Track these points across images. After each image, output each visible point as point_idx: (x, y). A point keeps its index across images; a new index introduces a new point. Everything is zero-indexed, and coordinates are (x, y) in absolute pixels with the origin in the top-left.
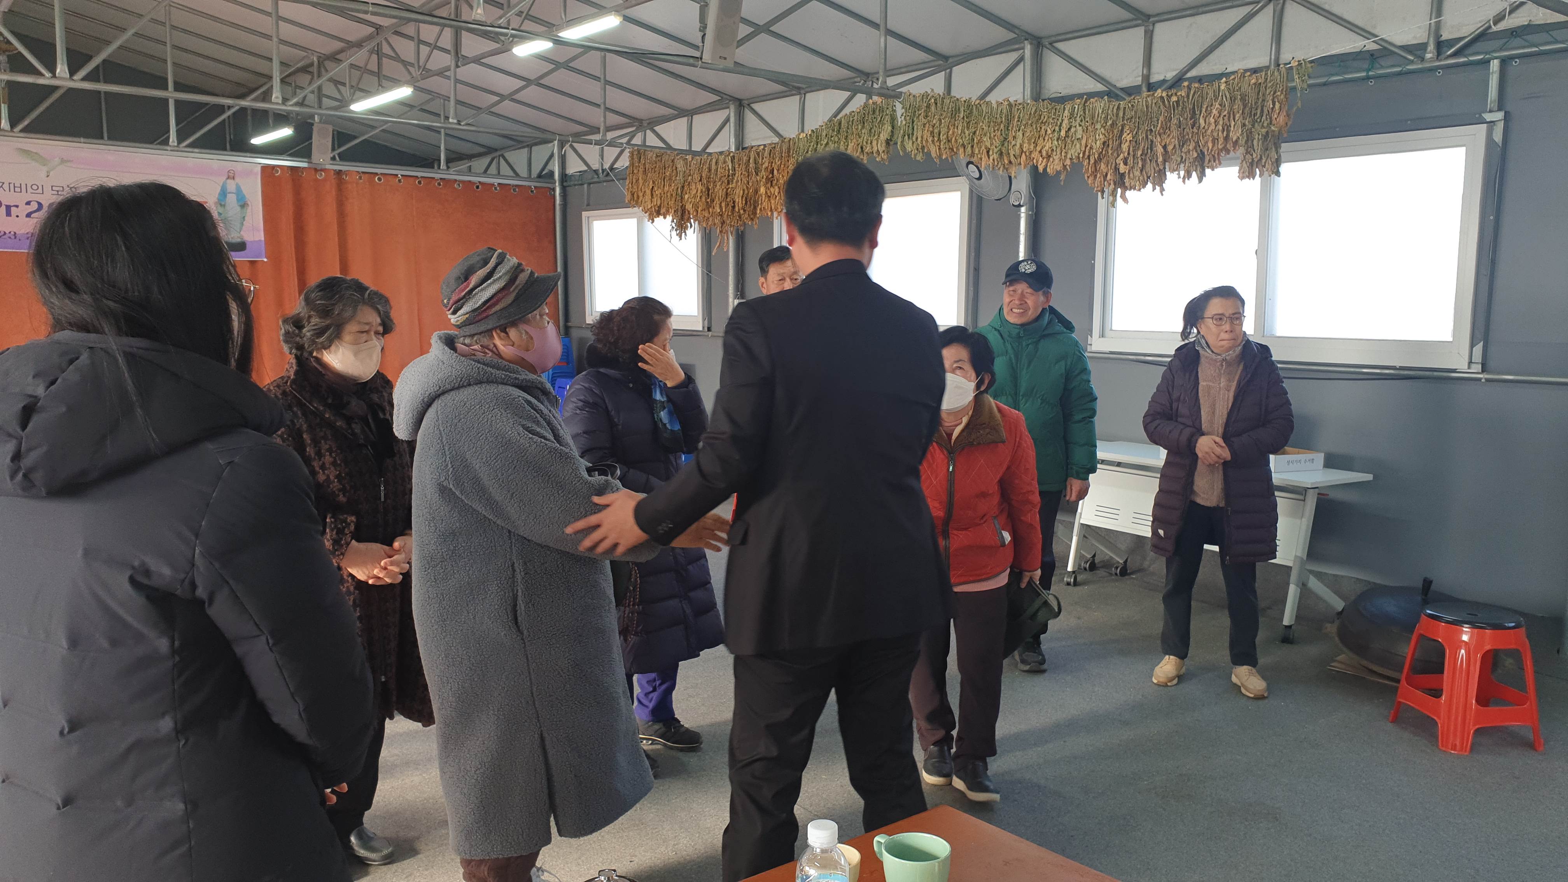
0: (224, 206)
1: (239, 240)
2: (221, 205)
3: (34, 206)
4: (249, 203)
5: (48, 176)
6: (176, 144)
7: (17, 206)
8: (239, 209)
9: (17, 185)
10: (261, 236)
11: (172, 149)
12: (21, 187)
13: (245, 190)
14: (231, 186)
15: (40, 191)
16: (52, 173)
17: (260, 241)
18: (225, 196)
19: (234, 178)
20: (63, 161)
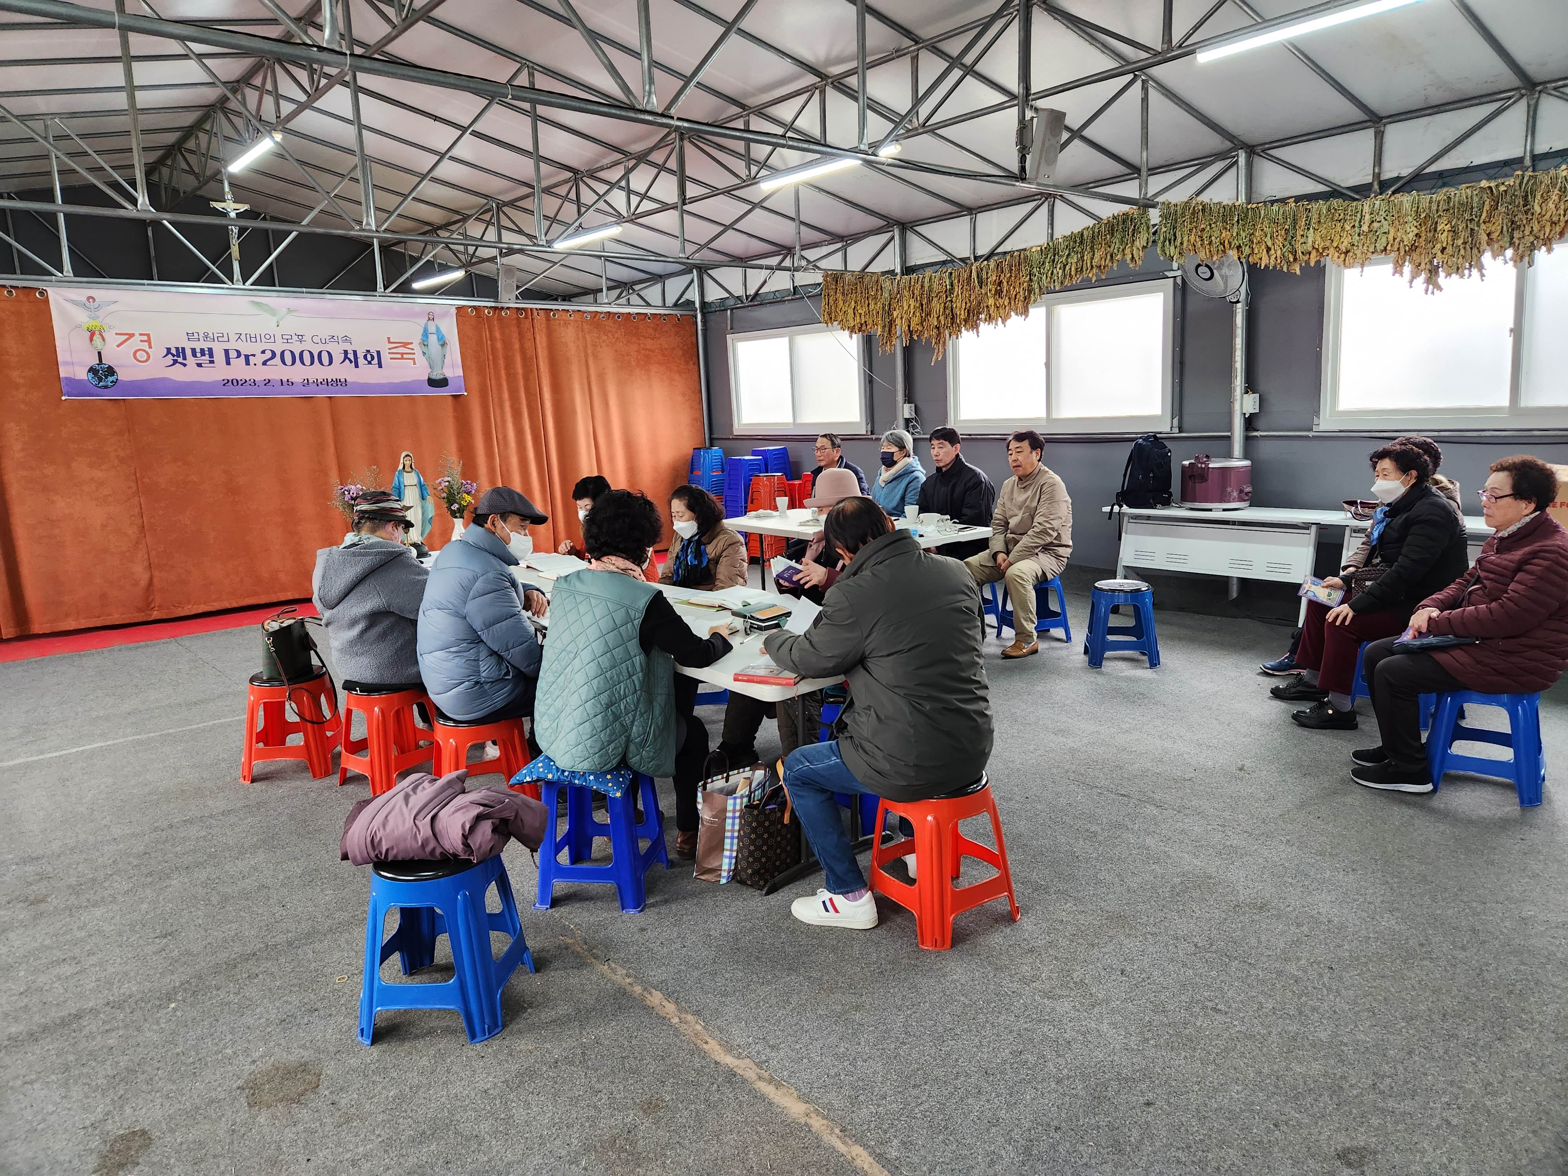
0: (427, 345)
1: (442, 377)
2: (425, 345)
3: (268, 355)
4: (448, 342)
5: (278, 325)
6: (383, 290)
7: (254, 355)
8: (440, 347)
10: (460, 372)
11: (380, 294)
13: (444, 329)
14: (432, 328)
15: (272, 340)
16: (280, 323)
17: (459, 376)
18: (427, 337)
19: (433, 319)
20: (290, 311)
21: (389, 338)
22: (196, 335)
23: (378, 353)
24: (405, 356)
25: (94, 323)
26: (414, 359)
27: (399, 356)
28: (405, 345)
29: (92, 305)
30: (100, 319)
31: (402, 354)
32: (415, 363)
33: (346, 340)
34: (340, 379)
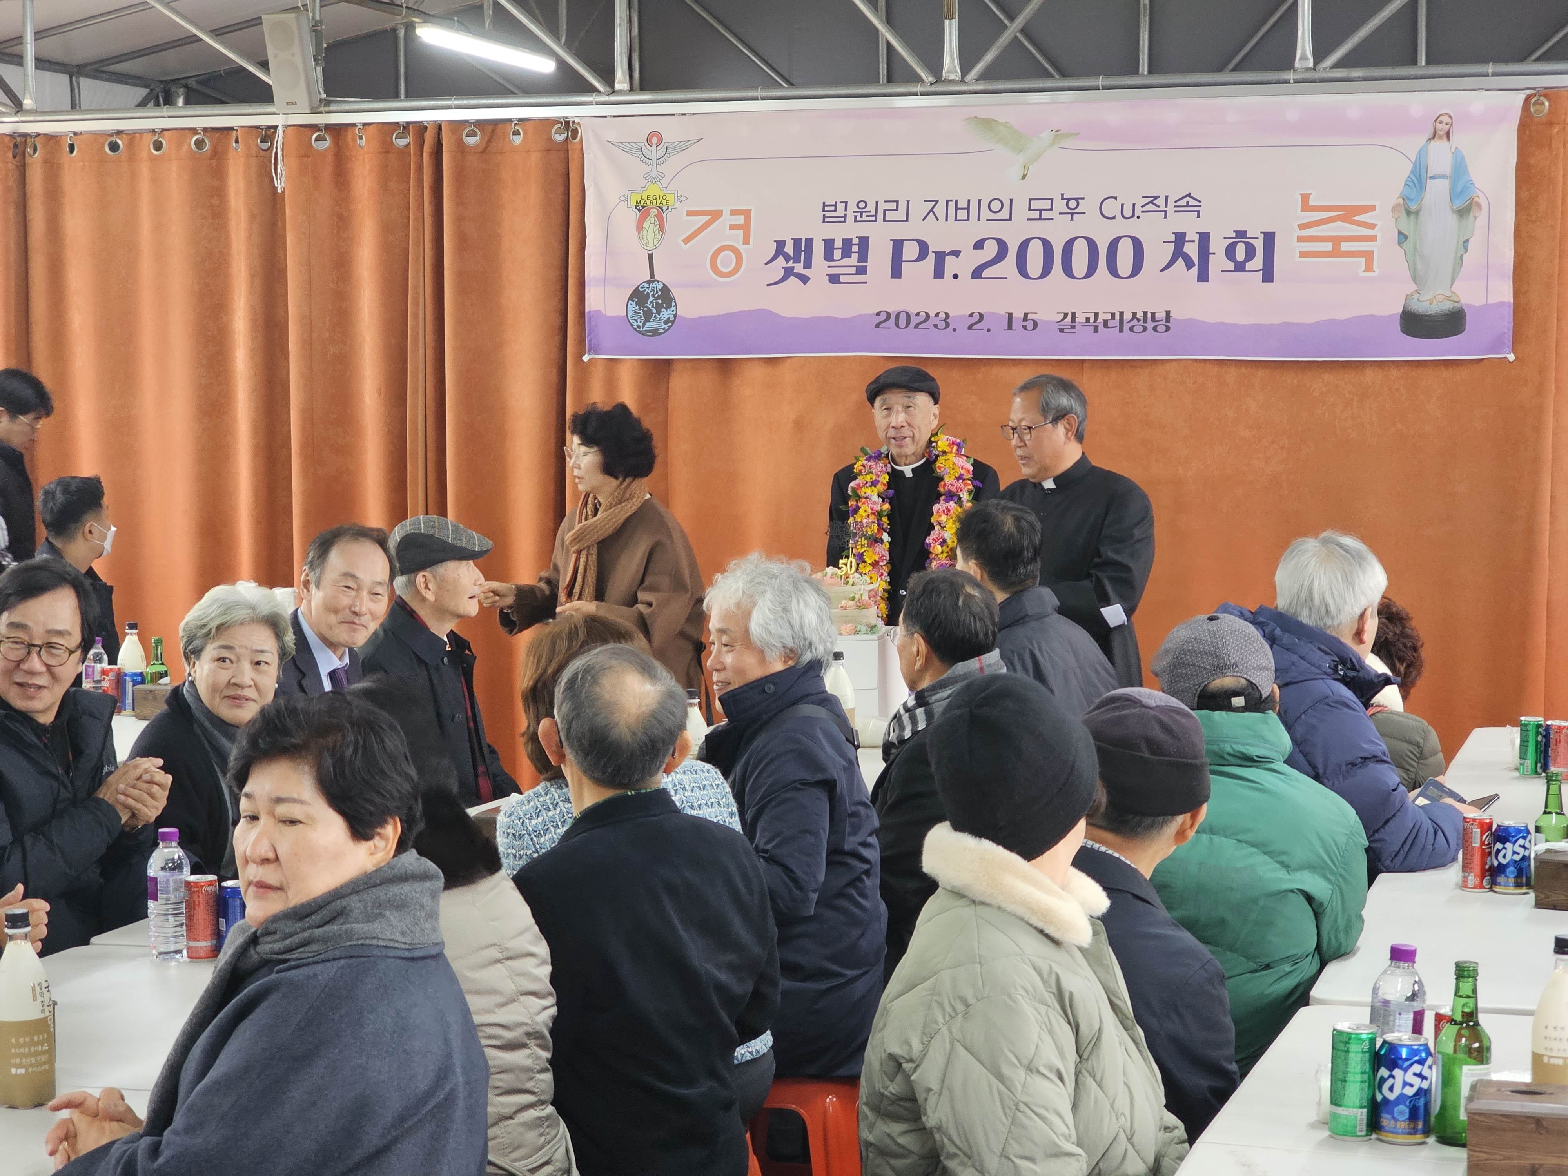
0: (1417, 213)
1: (1444, 305)
2: (1409, 213)
3: (990, 251)
4: (1483, 201)
5: (1024, 177)
6: (1311, 65)
7: (956, 253)
8: (1454, 218)
9: (963, 204)
10: (1504, 292)
11: (1299, 76)
12: (968, 209)
13: (1474, 167)
15: (1005, 214)
16: (1031, 171)
17: (1502, 304)
18: (1421, 189)
19: (1448, 135)
20: (1058, 135)
21: (1305, 198)
22: (840, 207)
23: (1269, 238)
24: (1345, 247)
25: (654, 190)
26: (1368, 256)
27: (1328, 247)
28: (1349, 213)
29: (654, 152)
30: (665, 182)
31: (1336, 240)
32: (1369, 268)
33: (1188, 205)
34: (1153, 314)
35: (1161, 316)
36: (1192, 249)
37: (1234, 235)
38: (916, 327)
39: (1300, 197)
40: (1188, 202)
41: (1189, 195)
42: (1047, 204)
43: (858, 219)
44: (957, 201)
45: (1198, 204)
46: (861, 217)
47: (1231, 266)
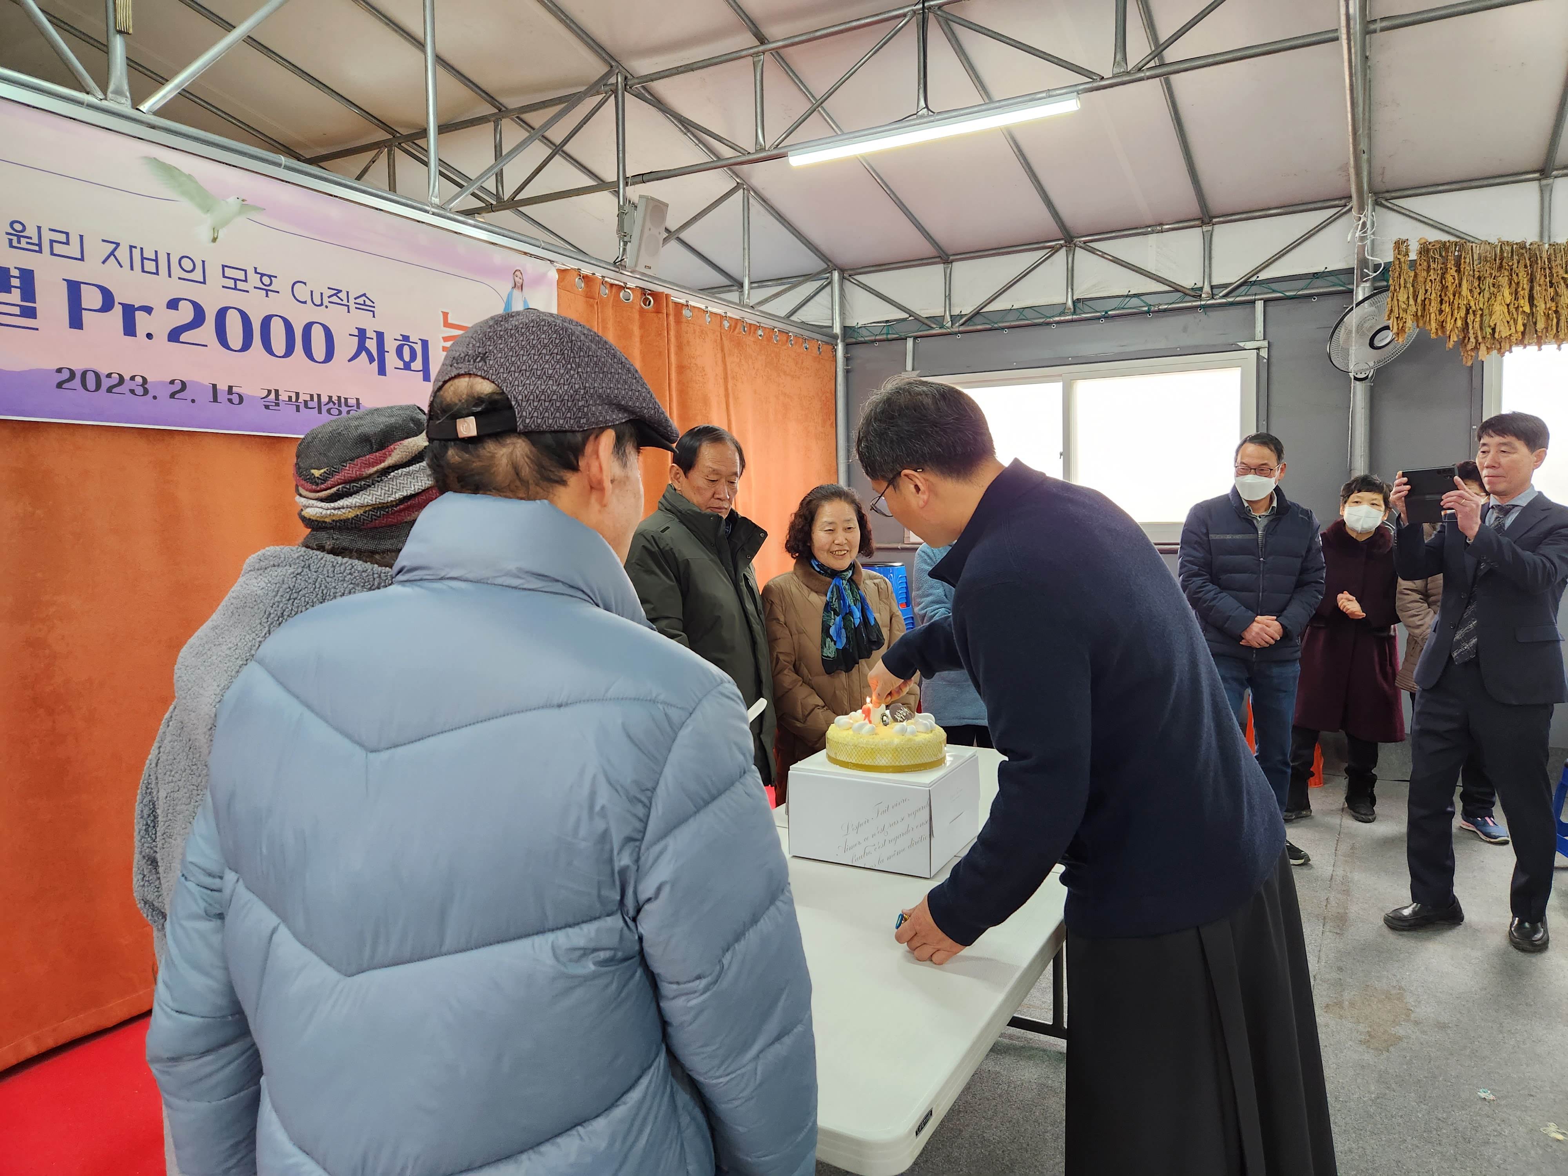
3: (186, 314)
5: (214, 240)
7: (148, 310)
9: (149, 253)
12: (156, 261)
15: (197, 275)
19: (522, 287)
20: (244, 204)
21: (445, 316)
23: (425, 344)
33: (364, 304)
34: (346, 399)
35: (352, 402)
36: (371, 345)
37: (401, 338)
38: (109, 390)
39: (441, 314)
40: (364, 301)
41: (364, 295)
42: (240, 275)
43: (15, 243)
44: (142, 249)
45: (372, 304)
46: (19, 242)
47: (401, 365)
